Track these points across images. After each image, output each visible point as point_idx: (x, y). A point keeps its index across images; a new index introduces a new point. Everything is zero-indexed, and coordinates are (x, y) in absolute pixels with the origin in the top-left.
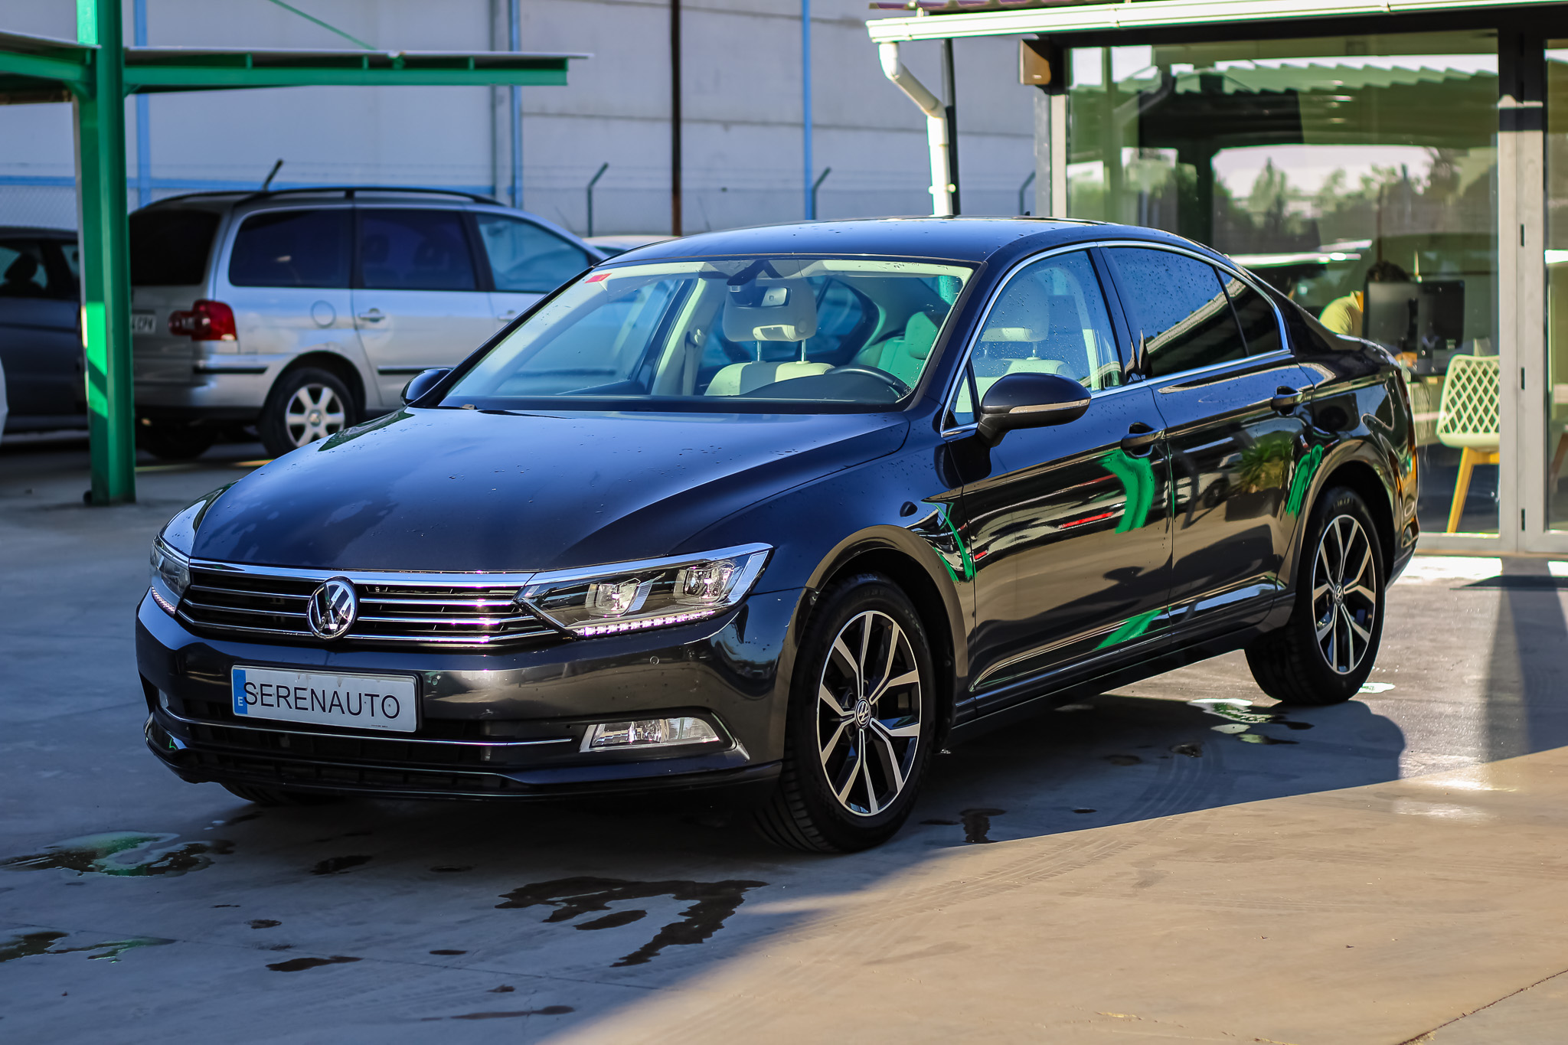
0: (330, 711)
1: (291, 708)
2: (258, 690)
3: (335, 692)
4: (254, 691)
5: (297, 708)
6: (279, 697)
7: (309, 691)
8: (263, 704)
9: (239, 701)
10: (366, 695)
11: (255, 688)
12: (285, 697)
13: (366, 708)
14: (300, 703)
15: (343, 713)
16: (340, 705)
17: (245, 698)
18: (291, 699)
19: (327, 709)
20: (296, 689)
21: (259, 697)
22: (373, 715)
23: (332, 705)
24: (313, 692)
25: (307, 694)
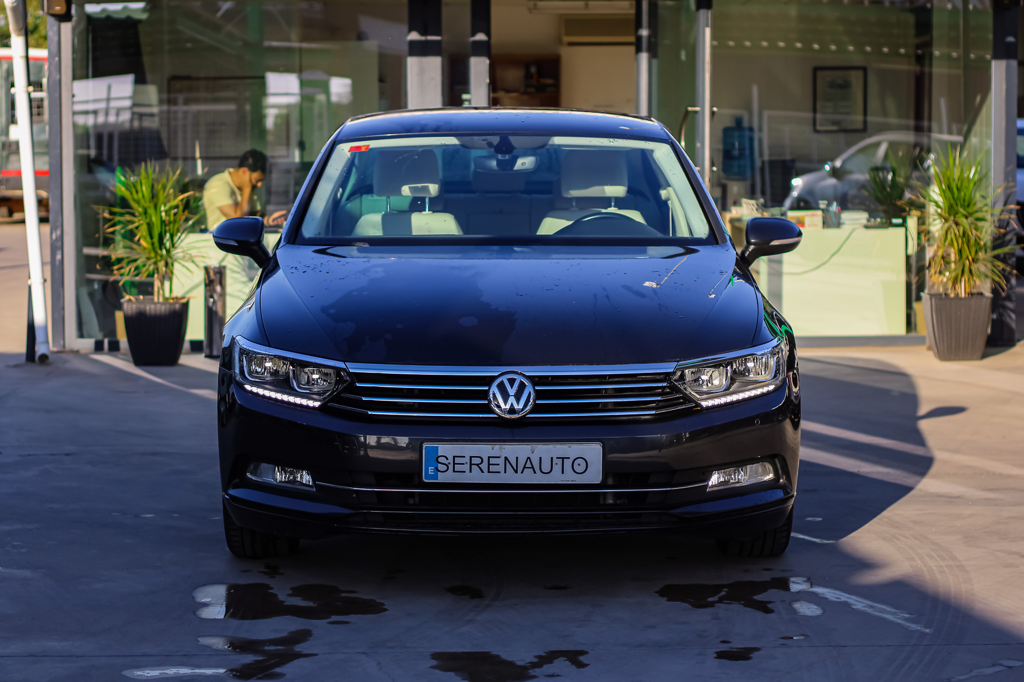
0: (522, 472)
1: (483, 472)
2: (451, 460)
3: (529, 458)
4: (446, 462)
5: (489, 472)
6: (471, 464)
7: (503, 459)
8: (454, 471)
9: (430, 470)
10: (557, 458)
11: (447, 459)
12: (477, 465)
13: (557, 468)
14: (492, 468)
15: (535, 473)
16: (532, 467)
17: (437, 468)
18: (484, 466)
19: (520, 470)
20: (489, 458)
21: (451, 467)
22: (563, 473)
23: (525, 467)
24: (506, 458)
25: (501, 461)
